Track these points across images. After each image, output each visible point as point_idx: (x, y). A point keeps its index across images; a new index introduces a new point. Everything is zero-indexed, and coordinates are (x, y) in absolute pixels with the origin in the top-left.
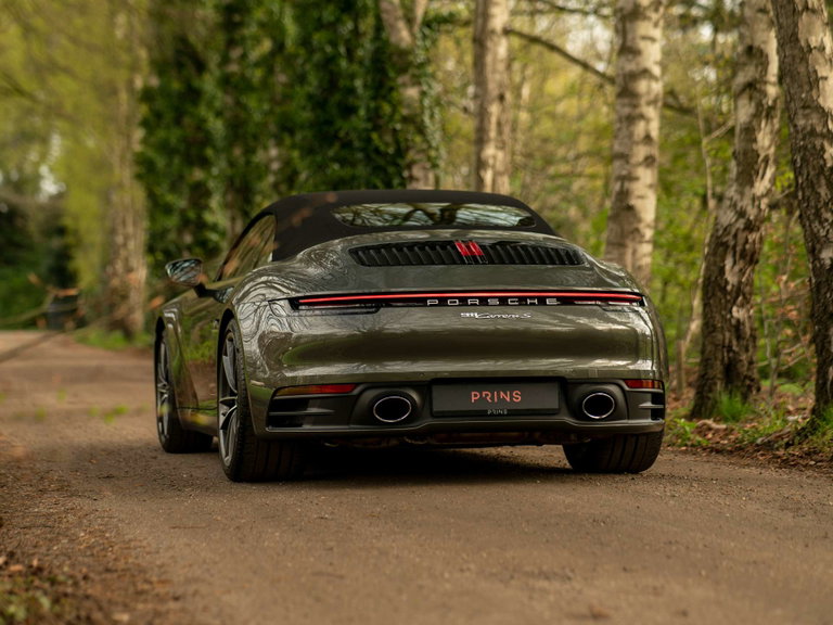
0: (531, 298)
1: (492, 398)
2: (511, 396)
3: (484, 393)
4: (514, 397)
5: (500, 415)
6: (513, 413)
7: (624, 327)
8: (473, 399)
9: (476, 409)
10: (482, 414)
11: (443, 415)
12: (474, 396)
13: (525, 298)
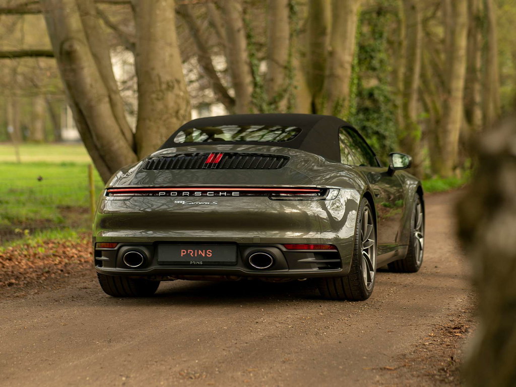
0: (223, 192)
1: (194, 254)
2: (206, 253)
3: (189, 251)
4: (208, 254)
5: (198, 265)
6: (206, 264)
7: (298, 211)
8: (182, 254)
9: (184, 260)
10: (187, 264)
11: (163, 263)
12: (183, 253)
13: (218, 192)
